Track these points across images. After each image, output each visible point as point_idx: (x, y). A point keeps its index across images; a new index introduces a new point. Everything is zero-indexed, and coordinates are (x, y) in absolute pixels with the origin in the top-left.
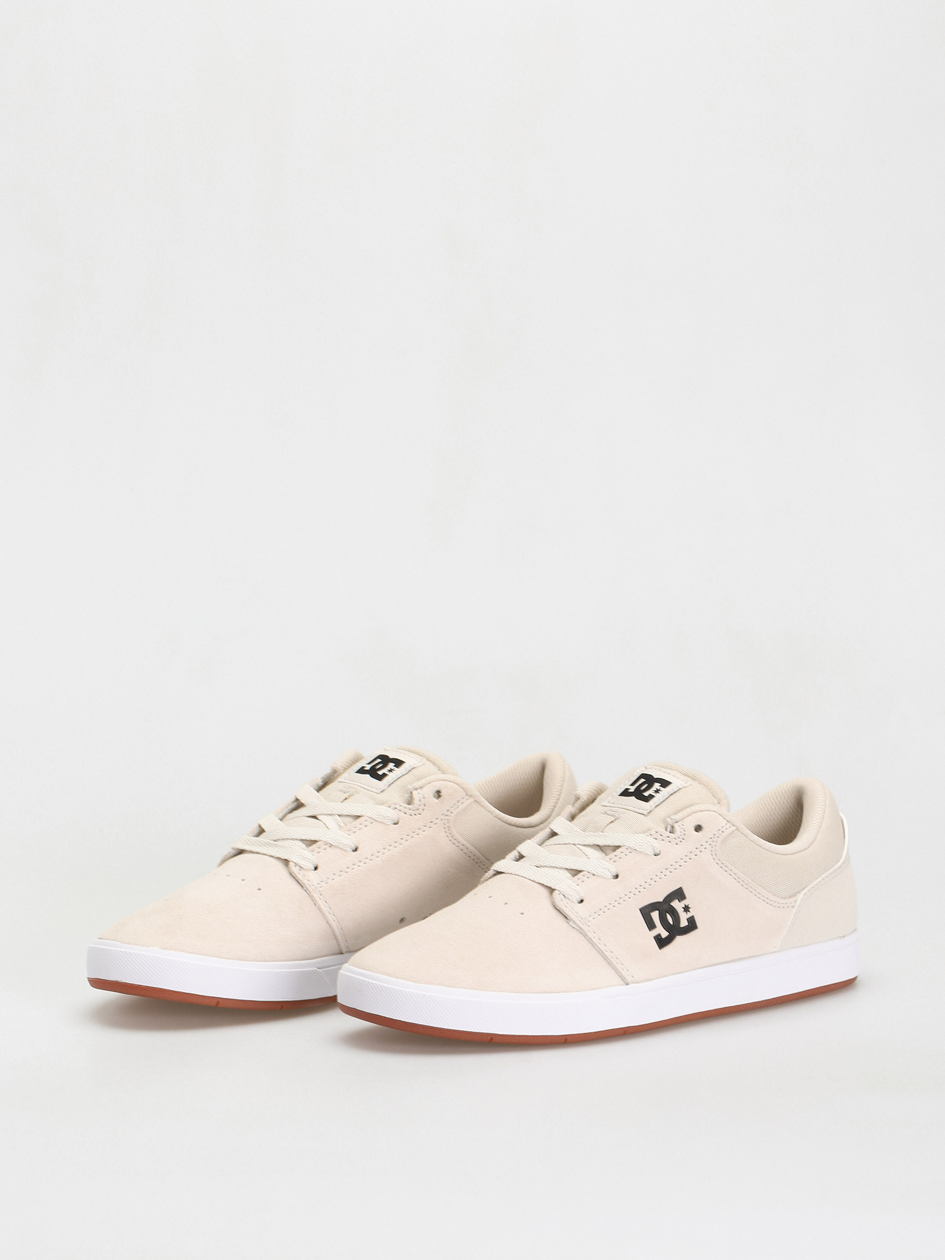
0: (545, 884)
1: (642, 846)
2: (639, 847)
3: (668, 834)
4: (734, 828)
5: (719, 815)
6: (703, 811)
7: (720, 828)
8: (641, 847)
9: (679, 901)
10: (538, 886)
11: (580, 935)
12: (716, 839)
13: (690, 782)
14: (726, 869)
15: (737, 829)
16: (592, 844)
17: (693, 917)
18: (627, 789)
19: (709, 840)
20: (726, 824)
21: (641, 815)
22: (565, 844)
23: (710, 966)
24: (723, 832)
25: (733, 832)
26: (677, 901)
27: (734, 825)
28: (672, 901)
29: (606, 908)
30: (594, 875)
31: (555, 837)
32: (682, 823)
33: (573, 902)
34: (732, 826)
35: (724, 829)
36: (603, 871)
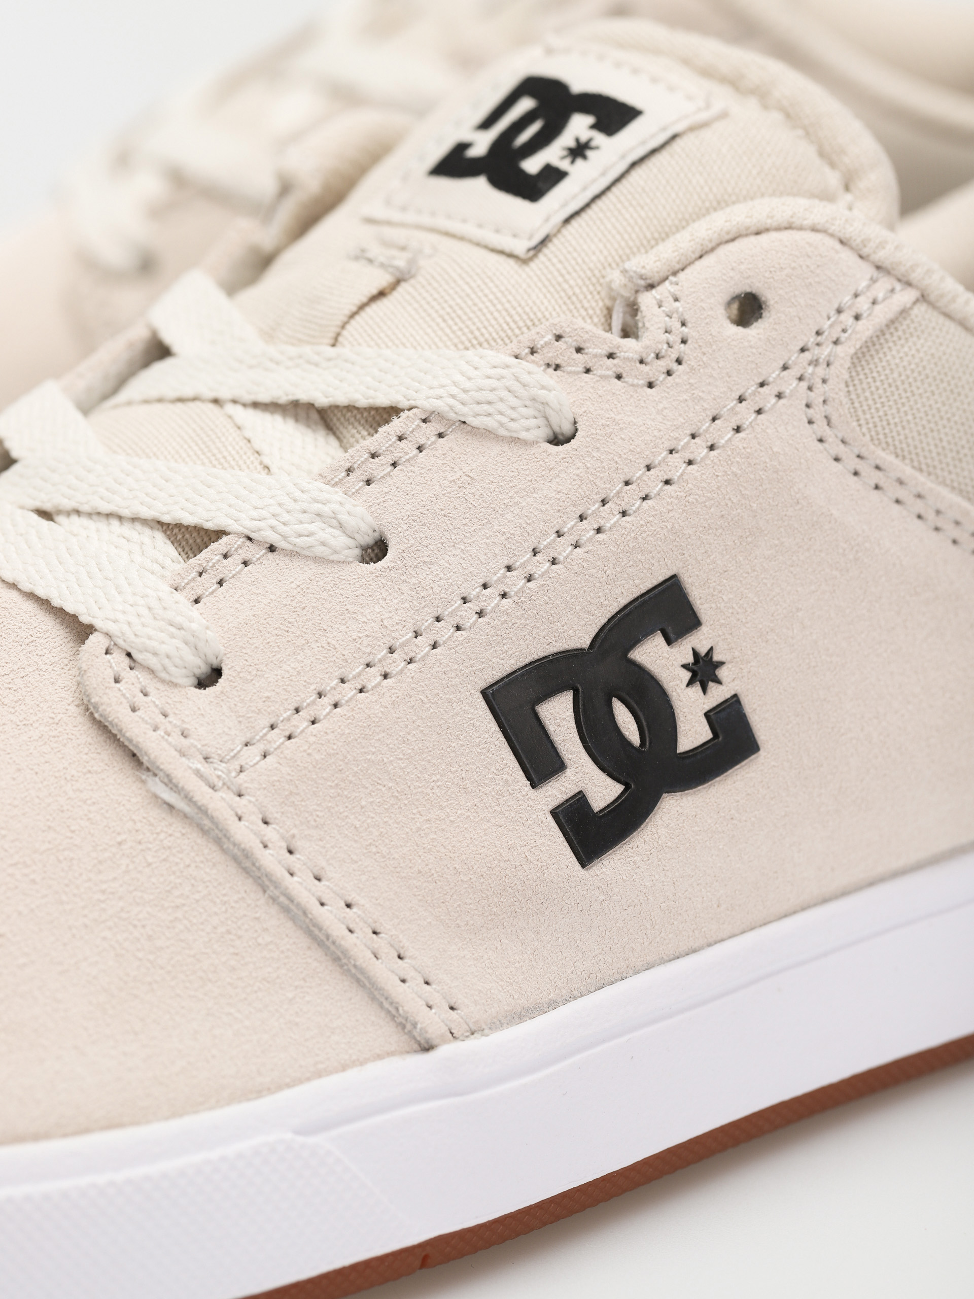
0: (56, 602)
1: (490, 403)
2: (478, 408)
3: (614, 340)
4: (906, 297)
5: (838, 246)
6: (767, 230)
7: (847, 299)
8: (486, 407)
9: (669, 642)
10: (30, 607)
11: (195, 836)
12: (826, 351)
13: (723, 98)
14: (877, 477)
15: (923, 298)
16: (283, 399)
17: (734, 703)
18: (462, 147)
19: (794, 357)
20: (873, 281)
21: (502, 259)
22: (181, 400)
23: (825, 900)
24: (857, 317)
25: (904, 312)
26: (658, 640)
27: (909, 284)
28: (635, 642)
29: (325, 700)
30: (272, 549)
31: (160, 368)
32: (672, 289)
33: (176, 685)
34: (898, 286)
35: (863, 304)
36: (312, 528)
